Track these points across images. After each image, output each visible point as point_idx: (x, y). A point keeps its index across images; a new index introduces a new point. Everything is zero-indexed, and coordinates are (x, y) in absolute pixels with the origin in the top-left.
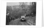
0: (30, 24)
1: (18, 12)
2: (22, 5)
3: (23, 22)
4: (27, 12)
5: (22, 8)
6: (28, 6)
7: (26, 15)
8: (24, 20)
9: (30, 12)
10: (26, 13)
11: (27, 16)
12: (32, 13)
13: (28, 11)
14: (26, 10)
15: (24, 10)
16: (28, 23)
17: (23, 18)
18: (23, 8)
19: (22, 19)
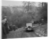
0: (40, 35)
1: (22, 18)
2: (27, 6)
3: (30, 33)
4: (35, 17)
5: (28, 10)
6: (36, 7)
7: (33, 22)
8: (31, 29)
9: (40, 17)
10: (33, 18)
11: (35, 23)
12: (42, 18)
13: (37, 15)
14: (34, 14)
15: (30, 13)
16: (37, 34)
17: (29, 27)
18: (30, 11)
19: (29, 29)
